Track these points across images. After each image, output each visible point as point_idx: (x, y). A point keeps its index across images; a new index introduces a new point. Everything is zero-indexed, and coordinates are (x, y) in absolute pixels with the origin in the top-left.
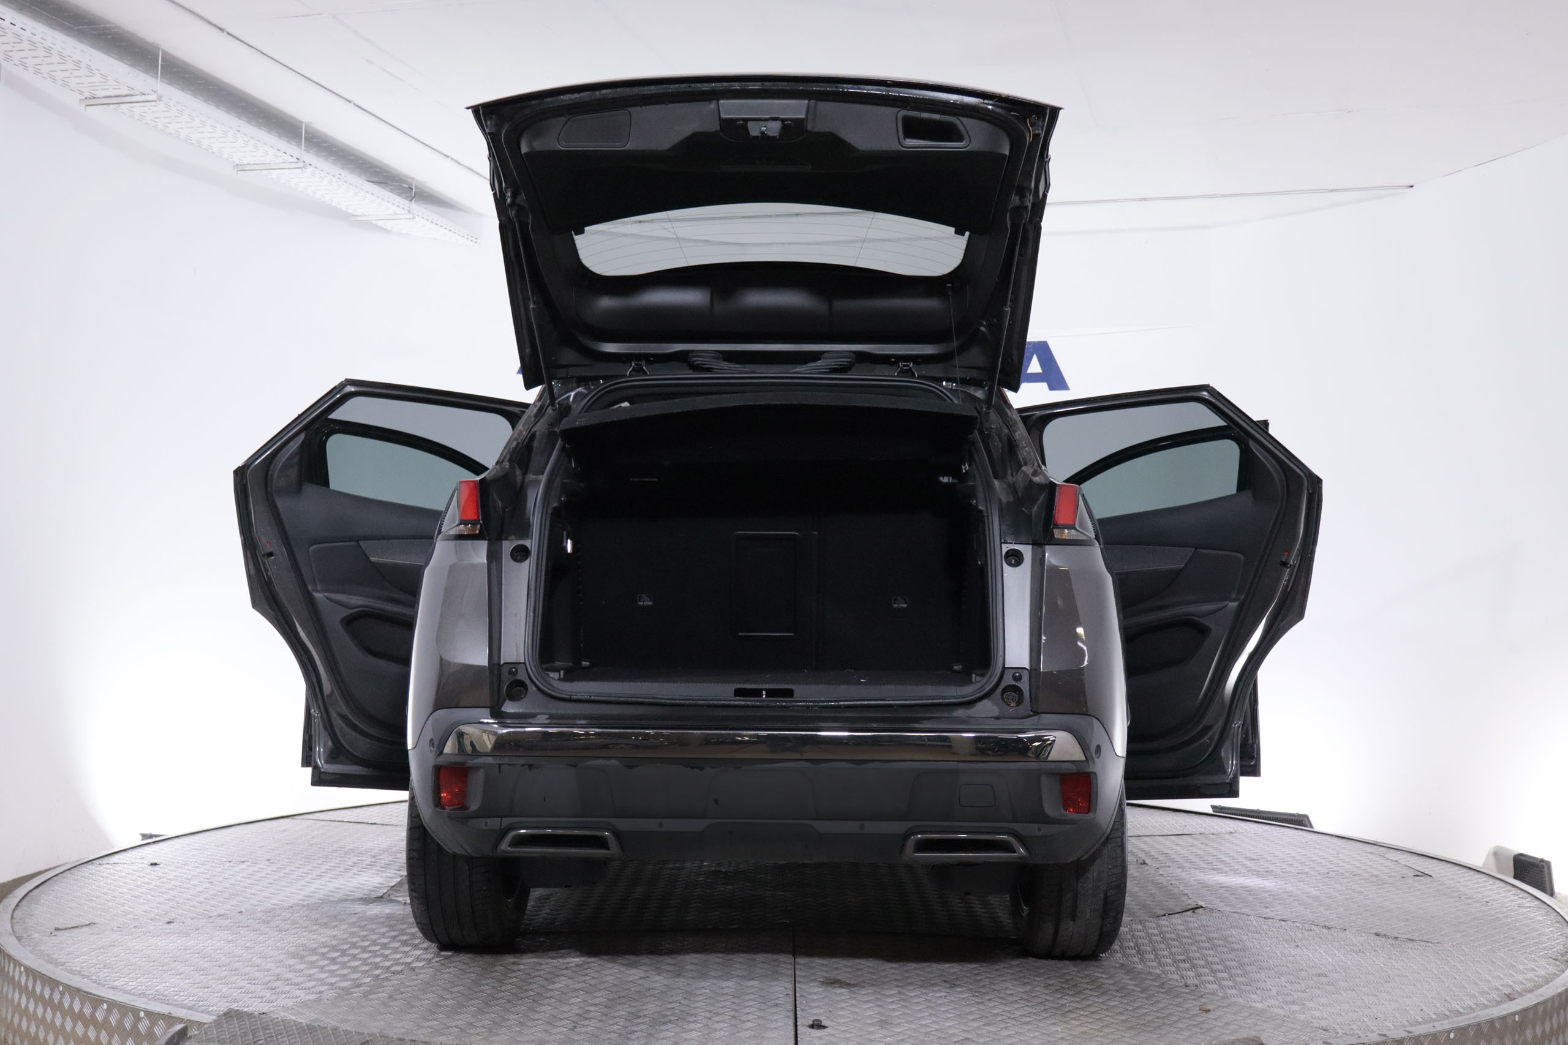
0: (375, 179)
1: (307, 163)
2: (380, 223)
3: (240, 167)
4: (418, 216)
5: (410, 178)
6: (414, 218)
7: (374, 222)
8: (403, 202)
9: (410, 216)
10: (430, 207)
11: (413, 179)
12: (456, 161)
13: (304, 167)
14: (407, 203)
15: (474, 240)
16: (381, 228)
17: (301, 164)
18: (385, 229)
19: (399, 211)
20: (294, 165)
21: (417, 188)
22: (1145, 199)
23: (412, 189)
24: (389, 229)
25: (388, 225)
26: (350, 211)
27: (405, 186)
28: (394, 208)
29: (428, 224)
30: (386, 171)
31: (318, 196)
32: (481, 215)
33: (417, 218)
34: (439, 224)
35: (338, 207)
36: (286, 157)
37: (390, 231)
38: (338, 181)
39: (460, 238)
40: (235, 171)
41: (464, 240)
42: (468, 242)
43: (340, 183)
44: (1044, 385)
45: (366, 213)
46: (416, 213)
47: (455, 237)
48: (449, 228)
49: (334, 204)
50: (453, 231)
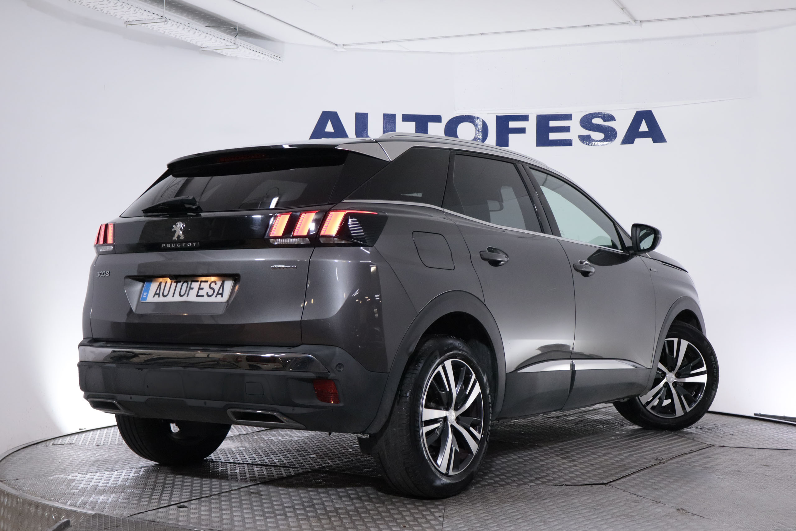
0: (214, 24)
1: (168, 18)
2: (219, 51)
3: (128, 23)
4: (241, 46)
5: (235, 22)
6: (238, 47)
7: (215, 51)
8: (231, 38)
9: (235, 46)
10: (250, 39)
11: (237, 23)
12: (261, 12)
13: (166, 21)
14: (233, 38)
15: (278, 59)
16: (219, 54)
17: (163, 20)
18: (222, 55)
19: (228, 43)
20: (159, 21)
21: (239, 28)
23: (236, 29)
24: (224, 54)
25: (224, 52)
26: (199, 45)
27: (232, 27)
28: (224, 42)
29: (248, 51)
30: (220, 19)
31: (178, 37)
32: (283, 42)
33: (240, 47)
34: (255, 50)
35: (191, 43)
36: (155, 16)
37: (225, 56)
38: (188, 28)
39: (269, 58)
40: (126, 25)
41: (272, 59)
42: (275, 60)
43: (189, 29)
44: (650, 140)
45: (209, 46)
46: (239, 44)
47: (266, 57)
48: (261, 52)
49: (188, 41)
50: (264, 53)
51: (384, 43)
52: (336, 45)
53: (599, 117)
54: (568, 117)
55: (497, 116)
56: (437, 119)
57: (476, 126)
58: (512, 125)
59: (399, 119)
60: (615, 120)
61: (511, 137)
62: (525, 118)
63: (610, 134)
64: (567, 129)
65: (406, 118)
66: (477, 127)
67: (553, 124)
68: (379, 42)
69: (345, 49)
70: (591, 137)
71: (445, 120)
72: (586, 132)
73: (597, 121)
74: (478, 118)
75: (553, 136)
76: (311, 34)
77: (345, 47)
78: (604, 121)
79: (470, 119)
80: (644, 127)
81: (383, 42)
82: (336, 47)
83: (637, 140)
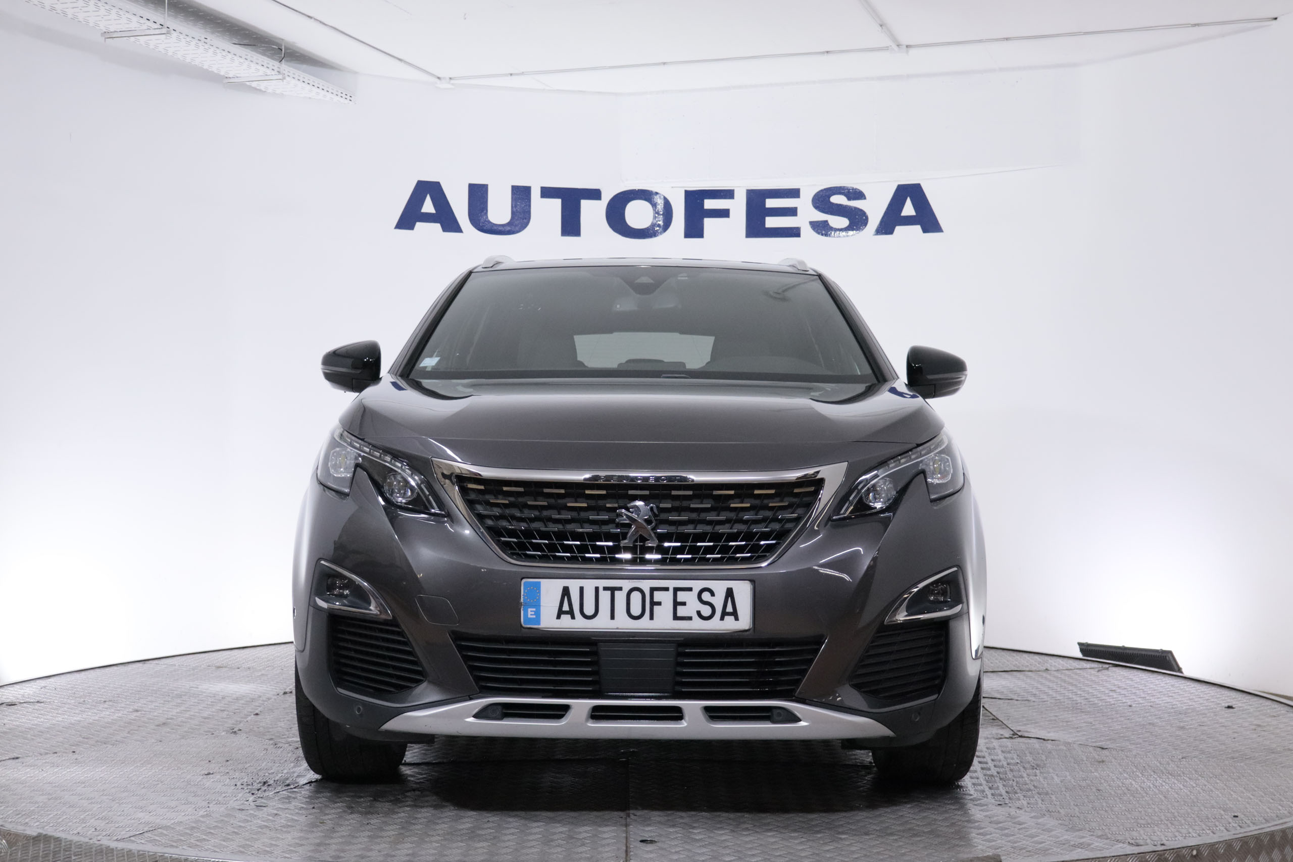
0: (245, 42)
1: (171, 29)
2: (254, 84)
3: (108, 35)
4: (289, 76)
5: (280, 39)
6: (284, 78)
7: (248, 83)
8: (273, 63)
9: (280, 77)
10: (304, 66)
11: (283, 40)
12: (321, 22)
13: (168, 33)
14: (276, 64)
15: (348, 98)
16: (256, 89)
17: (164, 30)
18: (260, 90)
19: (269, 72)
20: (158, 32)
21: (286, 49)
22: (1007, 39)
23: (281, 50)
24: (264, 90)
25: (262, 86)
26: (222, 73)
27: (275, 47)
28: (264, 69)
29: (300, 84)
30: (256, 34)
31: (188, 60)
32: (356, 73)
33: (288, 78)
34: (312, 83)
35: (210, 70)
36: (150, 24)
37: (265, 92)
38: (204, 44)
39: (334, 96)
40: (103, 38)
41: (338, 98)
42: (342, 100)
43: (207, 46)
44: (917, 228)
45: (238, 75)
46: (287, 74)
47: (329, 95)
48: (321, 87)
49: (205, 67)
50: (326, 89)
51: (513, 77)
52: (439, 78)
53: (840, 193)
54: (794, 193)
55: (686, 192)
56: (595, 194)
57: (654, 205)
58: (709, 204)
59: (535, 194)
60: (865, 198)
61: (708, 223)
62: (728, 194)
63: (857, 220)
64: (792, 212)
65: (547, 193)
66: (656, 207)
67: (771, 203)
68: (506, 75)
69: (453, 84)
70: (828, 224)
71: (607, 197)
72: (821, 217)
73: (838, 199)
74: (657, 193)
75: (771, 222)
76: (400, 60)
77: (452, 82)
78: (849, 199)
79: (646, 195)
80: (908, 209)
81: (511, 75)
82: (437, 80)
83: (898, 229)
